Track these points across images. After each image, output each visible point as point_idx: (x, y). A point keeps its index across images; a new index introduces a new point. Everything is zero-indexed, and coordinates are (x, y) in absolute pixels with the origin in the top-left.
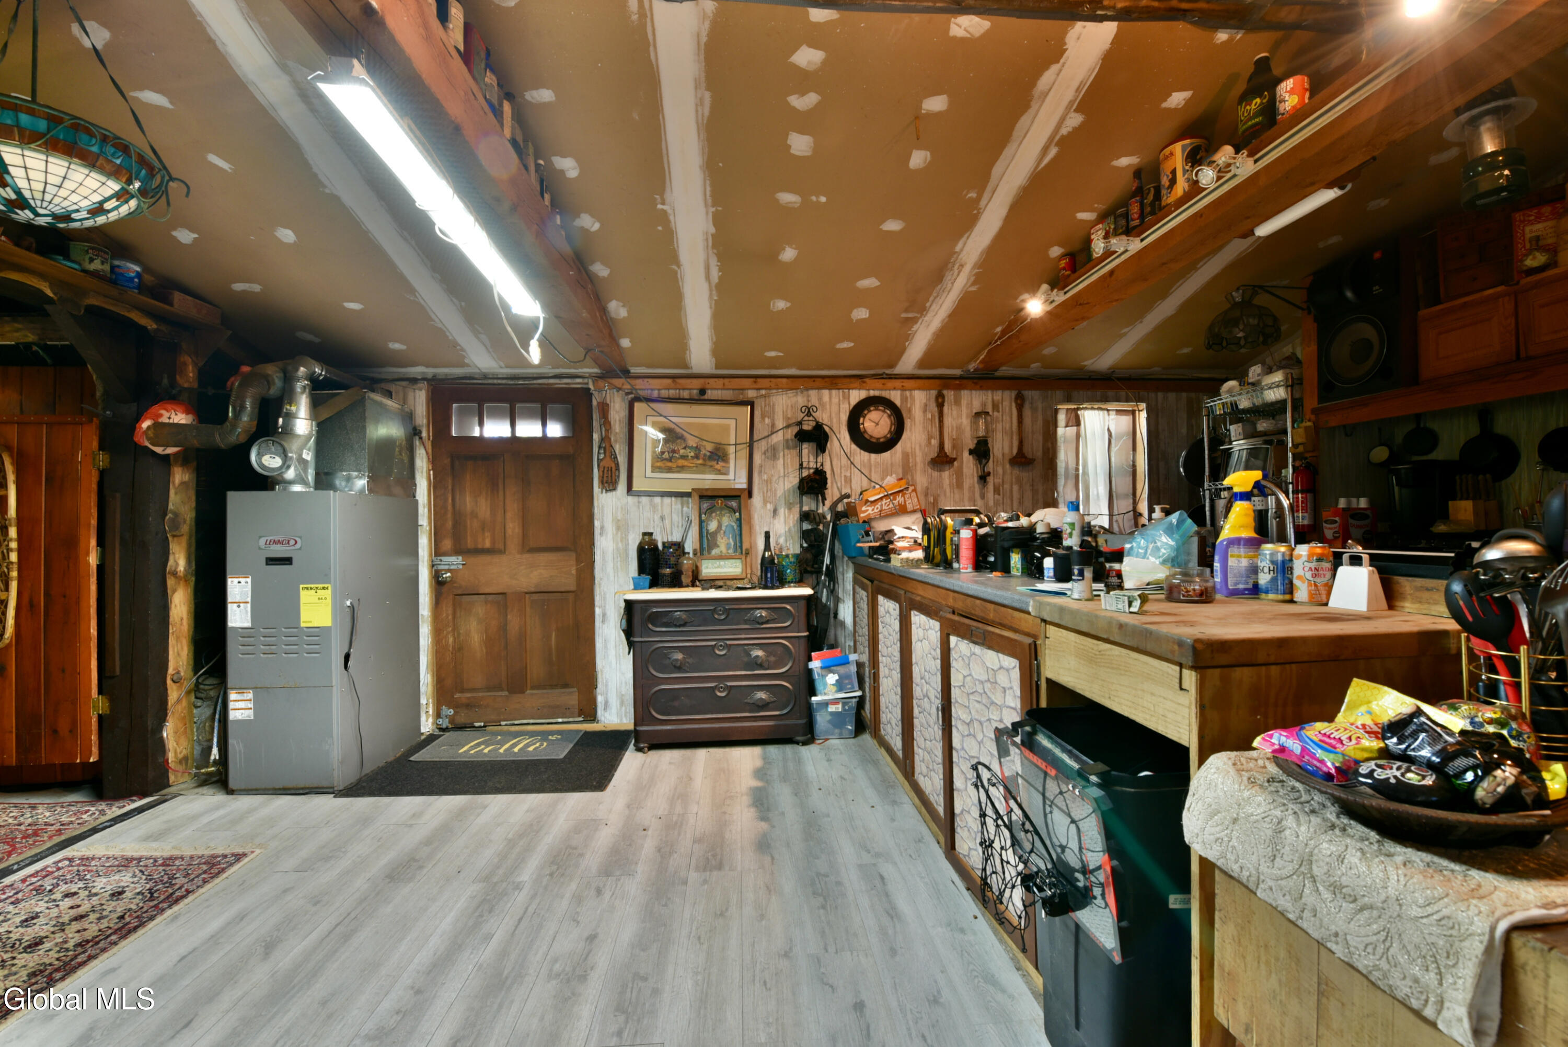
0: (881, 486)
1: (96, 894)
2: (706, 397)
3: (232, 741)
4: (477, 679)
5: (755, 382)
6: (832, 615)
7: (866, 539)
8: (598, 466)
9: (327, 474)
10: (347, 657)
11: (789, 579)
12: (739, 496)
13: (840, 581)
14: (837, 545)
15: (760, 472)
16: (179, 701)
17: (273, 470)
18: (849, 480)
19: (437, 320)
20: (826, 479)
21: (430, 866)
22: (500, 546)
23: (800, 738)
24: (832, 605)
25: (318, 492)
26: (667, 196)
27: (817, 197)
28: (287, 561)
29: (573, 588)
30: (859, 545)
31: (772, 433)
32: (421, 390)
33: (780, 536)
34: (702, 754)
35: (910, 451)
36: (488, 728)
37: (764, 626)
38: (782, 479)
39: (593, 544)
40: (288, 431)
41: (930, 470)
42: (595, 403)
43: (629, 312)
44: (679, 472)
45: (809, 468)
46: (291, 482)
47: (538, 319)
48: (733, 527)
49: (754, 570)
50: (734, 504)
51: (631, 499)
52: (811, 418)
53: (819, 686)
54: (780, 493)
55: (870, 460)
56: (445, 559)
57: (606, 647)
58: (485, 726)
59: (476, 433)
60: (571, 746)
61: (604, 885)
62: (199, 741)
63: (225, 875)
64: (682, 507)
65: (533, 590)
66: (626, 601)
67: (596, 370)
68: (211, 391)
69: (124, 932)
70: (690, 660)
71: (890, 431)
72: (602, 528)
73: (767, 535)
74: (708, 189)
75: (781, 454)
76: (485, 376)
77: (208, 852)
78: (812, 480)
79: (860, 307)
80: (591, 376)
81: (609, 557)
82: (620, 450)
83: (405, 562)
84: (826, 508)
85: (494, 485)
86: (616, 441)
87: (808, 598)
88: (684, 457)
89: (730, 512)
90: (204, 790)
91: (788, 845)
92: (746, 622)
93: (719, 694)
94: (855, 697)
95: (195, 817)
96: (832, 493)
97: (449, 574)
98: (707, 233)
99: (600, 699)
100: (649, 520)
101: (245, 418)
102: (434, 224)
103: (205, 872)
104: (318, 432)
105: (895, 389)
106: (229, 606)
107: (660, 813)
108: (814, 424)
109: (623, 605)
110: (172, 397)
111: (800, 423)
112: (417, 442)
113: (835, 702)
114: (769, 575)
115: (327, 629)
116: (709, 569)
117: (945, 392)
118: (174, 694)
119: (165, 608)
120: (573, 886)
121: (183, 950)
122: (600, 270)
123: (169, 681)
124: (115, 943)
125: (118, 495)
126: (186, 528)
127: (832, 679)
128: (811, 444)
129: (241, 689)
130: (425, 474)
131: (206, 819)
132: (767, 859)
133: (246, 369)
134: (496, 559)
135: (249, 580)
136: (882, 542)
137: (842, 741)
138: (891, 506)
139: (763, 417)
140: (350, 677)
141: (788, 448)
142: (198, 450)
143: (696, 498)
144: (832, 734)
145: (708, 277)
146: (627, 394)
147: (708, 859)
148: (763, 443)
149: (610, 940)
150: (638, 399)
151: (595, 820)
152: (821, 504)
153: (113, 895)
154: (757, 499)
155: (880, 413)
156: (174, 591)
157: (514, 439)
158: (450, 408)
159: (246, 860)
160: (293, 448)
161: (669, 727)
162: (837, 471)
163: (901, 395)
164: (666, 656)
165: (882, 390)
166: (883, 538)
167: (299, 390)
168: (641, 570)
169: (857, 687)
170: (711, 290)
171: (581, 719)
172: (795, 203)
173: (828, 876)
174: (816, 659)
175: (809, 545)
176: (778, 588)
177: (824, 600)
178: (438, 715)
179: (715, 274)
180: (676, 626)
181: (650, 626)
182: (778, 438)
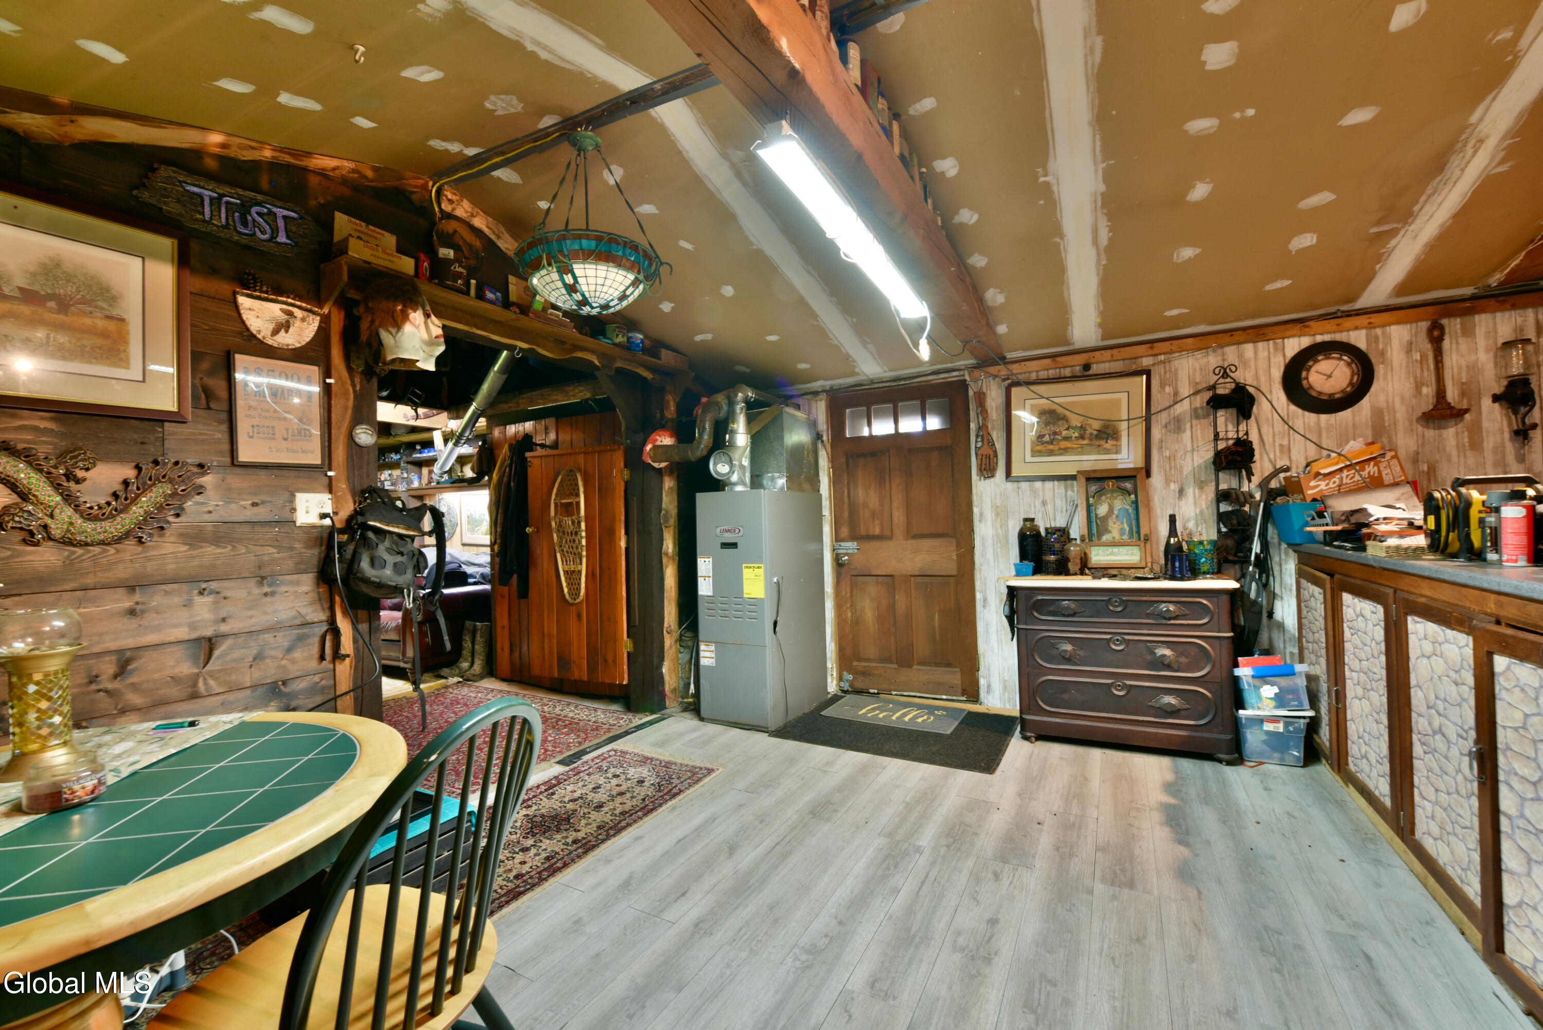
0: (1339, 454)
1: (629, 779)
2: (1091, 372)
3: (702, 681)
4: (871, 650)
5: (1151, 348)
6: (1265, 615)
7: (1318, 521)
8: (976, 454)
9: (758, 476)
10: (775, 624)
11: (1205, 568)
12: (1135, 477)
13: (1276, 573)
14: (1270, 529)
15: (1160, 448)
16: (671, 647)
17: (724, 475)
18: (1286, 450)
19: (834, 339)
20: (1253, 450)
21: (843, 811)
22: (887, 532)
23: (1222, 756)
24: (1265, 602)
25: (754, 491)
26: (1051, 166)
27: (1242, 111)
28: (734, 545)
29: (954, 573)
30: (1308, 529)
31: (1175, 403)
32: (821, 400)
33: (1188, 520)
34: (1097, 754)
35: (1384, 405)
36: (881, 696)
37: (1172, 622)
38: (1189, 454)
39: (973, 531)
40: (732, 445)
41: (1420, 429)
42: (971, 393)
43: (1006, 298)
44: (1061, 454)
45: (1227, 439)
46: (735, 484)
47: (926, 318)
48: (1127, 510)
49: (1155, 558)
50: (1128, 485)
51: (1010, 486)
52: (1229, 380)
53: (1249, 696)
54: (1187, 469)
55: (1318, 422)
56: (843, 544)
57: (987, 632)
58: (878, 694)
59: (865, 432)
60: (957, 723)
61: (1002, 871)
62: (682, 678)
63: (701, 783)
64: (1066, 491)
65: (917, 573)
66: (1009, 587)
67: (972, 361)
68: (684, 419)
69: (645, 811)
70: (1081, 653)
71: (1351, 383)
72: (981, 514)
73: (1172, 519)
74: (1098, 143)
75: (1188, 426)
76: (872, 382)
77: (691, 763)
78: (1232, 453)
79: (1302, 233)
80: (967, 368)
81: (989, 543)
82: (998, 437)
83: (813, 547)
84: (1253, 486)
85: (882, 478)
86: (993, 428)
87: (1232, 593)
88: (1066, 439)
89: (1123, 494)
90: (686, 715)
91: (1219, 881)
92: (1148, 616)
93: (1116, 692)
94: (1304, 717)
95: (682, 735)
96: (1262, 466)
97: (846, 558)
98: (1095, 194)
99: (982, 682)
100: (1030, 505)
101: (706, 437)
102: (839, 250)
103: (689, 778)
104: (752, 443)
105: (1356, 328)
106: (699, 579)
107: (1055, 809)
108: (1233, 386)
109: (1005, 591)
110: (660, 426)
111: (1213, 387)
112: (820, 445)
113: (1274, 719)
114: (1177, 564)
115: (761, 600)
116: (1099, 556)
117: (1444, 321)
118: (668, 641)
119: (662, 579)
120: (970, 863)
121: (679, 834)
122: (978, 261)
123: (665, 632)
124: (641, 818)
125: (635, 499)
126: (673, 521)
127: (1269, 691)
128: (1229, 410)
129: (708, 642)
130: (826, 472)
131: (688, 737)
132: (1192, 893)
133: (704, 400)
134: (884, 544)
135: (711, 560)
136: (1346, 525)
137: (1285, 768)
138: (1357, 478)
139: (1162, 385)
140: (778, 640)
141: (1197, 417)
142: (678, 463)
143: (1083, 480)
144: (1269, 758)
145: (1095, 242)
146: (1004, 380)
147: (1115, 872)
148: (1164, 415)
149: (1011, 930)
150: (1017, 384)
151: (987, 802)
152: (1246, 482)
153: (638, 782)
154: (1157, 479)
155: (1335, 362)
156: (667, 567)
157: (897, 435)
158: (843, 414)
159: (714, 775)
160: (736, 455)
161: (1058, 720)
162: (1268, 439)
163: (1367, 335)
164: (1054, 646)
165: (1335, 332)
166: (1347, 519)
167: (738, 411)
168: (1023, 556)
169: (1306, 704)
170: (1098, 255)
171: (964, 698)
172: (1211, 127)
173: (1281, 934)
174: (1245, 666)
175: (1230, 530)
176: (1189, 579)
177: (1253, 595)
178: (840, 679)
179: (1104, 236)
180: (1064, 615)
181: (1036, 614)
182: (1183, 408)
